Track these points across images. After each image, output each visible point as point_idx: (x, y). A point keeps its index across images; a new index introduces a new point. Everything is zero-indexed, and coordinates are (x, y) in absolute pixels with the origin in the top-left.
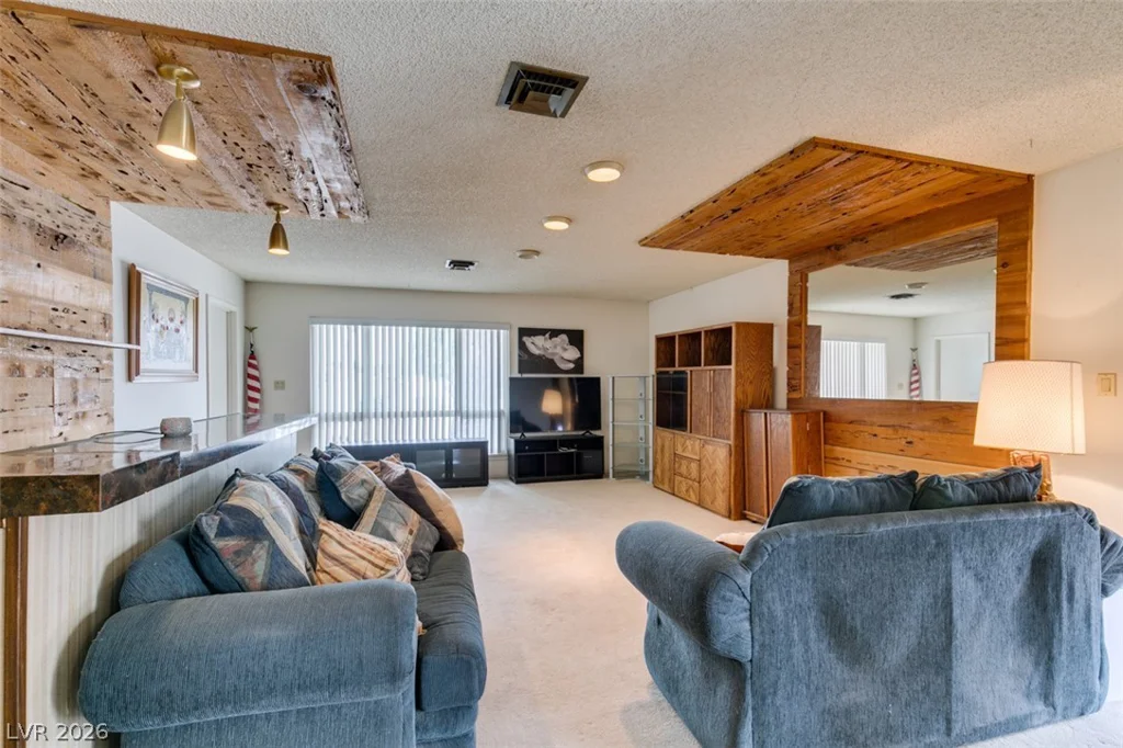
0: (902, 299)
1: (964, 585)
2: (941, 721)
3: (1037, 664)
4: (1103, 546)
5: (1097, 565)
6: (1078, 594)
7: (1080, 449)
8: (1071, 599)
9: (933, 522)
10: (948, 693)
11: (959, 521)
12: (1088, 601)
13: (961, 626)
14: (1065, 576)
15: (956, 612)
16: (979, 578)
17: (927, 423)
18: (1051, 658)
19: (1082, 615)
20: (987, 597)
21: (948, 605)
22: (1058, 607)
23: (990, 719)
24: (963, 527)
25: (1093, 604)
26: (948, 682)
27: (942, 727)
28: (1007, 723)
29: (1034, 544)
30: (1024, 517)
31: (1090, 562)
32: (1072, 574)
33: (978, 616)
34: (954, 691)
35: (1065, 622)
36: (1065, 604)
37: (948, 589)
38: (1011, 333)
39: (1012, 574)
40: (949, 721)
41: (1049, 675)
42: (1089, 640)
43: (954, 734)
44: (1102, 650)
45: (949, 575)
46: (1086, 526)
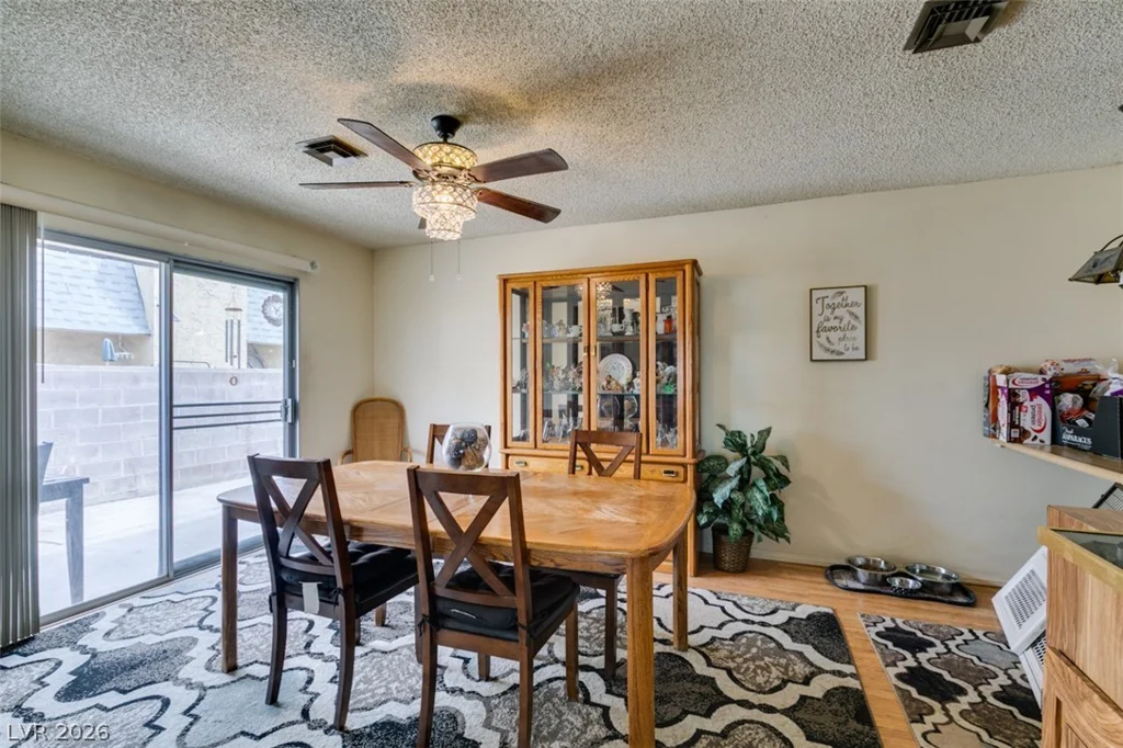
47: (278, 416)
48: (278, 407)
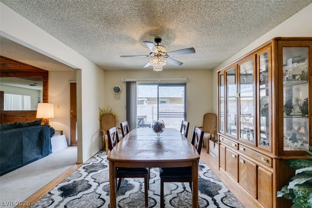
0: (33, 86)
1: (25, 139)
2: (20, 162)
3: (40, 149)
4: (51, 130)
5: (50, 133)
6: (46, 138)
7: (53, 117)
8: (45, 139)
9: (19, 130)
10: (22, 157)
11: (24, 129)
12: (48, 138)
13: (25, 146)
14: (44, 135)
15: (24, 144)
16: (29, 138)
17: (30, 115)
18: (42, 148)
19: (47, 140)
20: (30, 141)
21: (22, 143)
22: (43, 140)
23: (31, 160)
24: (25, 130)
25: (49, 139)
26: (22, 155)
27: (21, 163)
28: (34, 159)
29: (39, 131)
30: (37, 127)
31: (49, 133)
32: (45, 135)
33: (29, 144)
34: (23, 156)
35: (44, 142)
36: (44, 139)
37: (22, 140)
38: (45, 98)
39: (35, 136)
40: (22, 161)
41: (42, 150)
42: (48, 144)
43: (23, 163)
44: (51, 145)
45: (22, 138)
46: (48, 128)
47: (183, 116)
48: (183, 114)
